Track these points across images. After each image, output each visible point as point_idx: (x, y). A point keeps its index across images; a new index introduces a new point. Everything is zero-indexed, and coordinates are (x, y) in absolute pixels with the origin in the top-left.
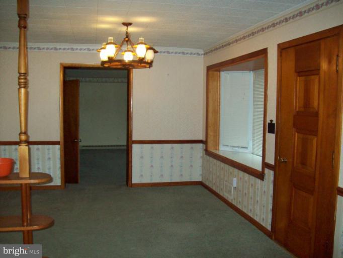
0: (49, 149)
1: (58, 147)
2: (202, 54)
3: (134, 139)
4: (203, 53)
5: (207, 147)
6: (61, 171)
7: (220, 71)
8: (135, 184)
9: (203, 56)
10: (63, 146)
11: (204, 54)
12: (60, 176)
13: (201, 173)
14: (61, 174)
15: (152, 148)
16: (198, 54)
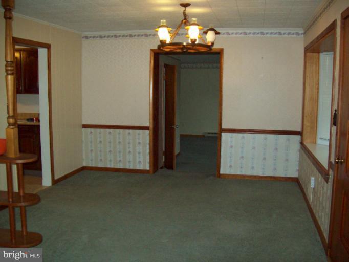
0: (139, 134)
1: (147, 132)
2: (302, 34)
3: (224, 127)
4: (303, 32)
5: (302, 139)
6: (150, 156)
7: (319, 52)
8: (223, 175)
9: (303, 36)
10: (152, 132)
11: (305, 33)
12: (149, 160)
13: (298, 168)
14: (150, 158)
15: (243, 137)
16: (298, 34)
